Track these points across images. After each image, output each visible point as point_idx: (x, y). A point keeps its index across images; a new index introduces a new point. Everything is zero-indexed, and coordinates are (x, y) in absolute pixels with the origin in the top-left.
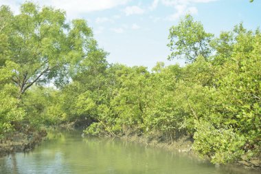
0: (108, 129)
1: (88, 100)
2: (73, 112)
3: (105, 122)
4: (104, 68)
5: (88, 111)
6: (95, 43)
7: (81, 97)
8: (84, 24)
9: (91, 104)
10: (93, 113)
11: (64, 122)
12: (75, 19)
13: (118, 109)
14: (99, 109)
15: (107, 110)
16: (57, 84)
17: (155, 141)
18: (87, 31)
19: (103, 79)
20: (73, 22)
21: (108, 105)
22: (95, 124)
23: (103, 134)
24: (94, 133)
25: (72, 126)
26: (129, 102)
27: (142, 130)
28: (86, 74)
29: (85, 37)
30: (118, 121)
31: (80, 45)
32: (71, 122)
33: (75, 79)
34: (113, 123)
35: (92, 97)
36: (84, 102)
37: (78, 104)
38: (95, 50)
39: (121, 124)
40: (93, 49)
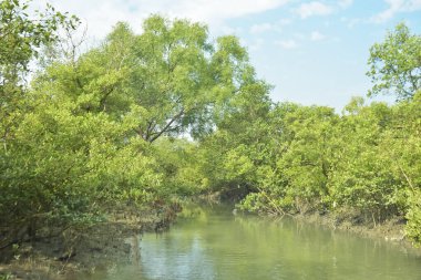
0: (273, 202)
1: (243, 159)
2: (219, 177)
3: (269, 192)
4: (266, 110)
5: (243, 176)
6: (251, 71)
7: (232, 154)
8: (234, 43)
9: (247, 165)
10: (250, 178)
11: (204, 192)
13: (289, 172)
14: (259, 172)
15: (271, 174)
16: (195, 134)
17: (346, 224)
18: (239, 53)
19: (264, 126)
20: (219, 40)
21: (274, 167)
22: (253, 195)
23: (265, 211)
24: (252, 209)
25: (217, 198)
26: (306, 162)
27: (326, 205)
28: (238, 118)
29: (236, 63)
30: (290, 191)
31: (229, 75)
32: (214, 191)
33: (222, 126)
34: (281, 195)
35: (248, 154)
36: (237, 162)
37: (228, 165)
38: (253, 82)
39: (294, 197)
40: (249, 80)
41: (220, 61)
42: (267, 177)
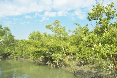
0: (14, 57)
1: (9, 49)
2: (3, 53)
3: (13, 55)
4: (14, 40)
6: (11, 33)
7: (6, 49)
8: (8, 28)
10: (10, 53)
12: (5, 27)
13: (17, 52)
15: (14, 52)
17: (26, 59)
18: (8, 30)
19: (13, 43)
22: (10, 56)
23: (13, 58)
24: (10, 58)
25: (2, 57)
26: (20, 50)
28: (8, 42)
29: (8, 32)
30: (17, 54)
31: (6, 34)
32: (2, 56)
33: (4, 43)
34: (15, 55)
35: (10, 49)
37: (6, 51)
38: (11, 35)
39: (18, 56)
40: (10, 35)
41: (4, 31)
42: (13, 52)
